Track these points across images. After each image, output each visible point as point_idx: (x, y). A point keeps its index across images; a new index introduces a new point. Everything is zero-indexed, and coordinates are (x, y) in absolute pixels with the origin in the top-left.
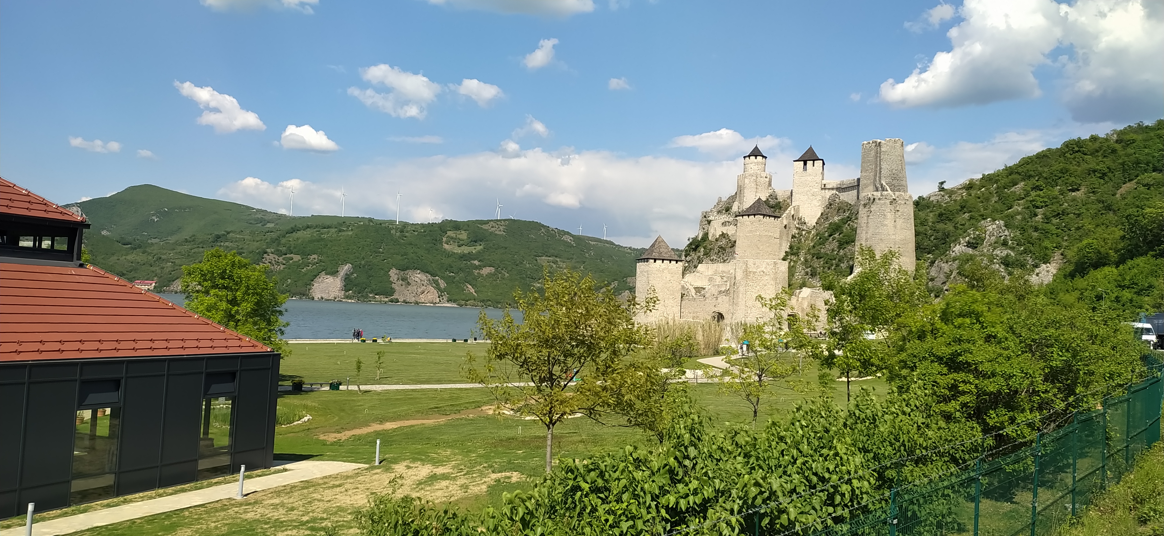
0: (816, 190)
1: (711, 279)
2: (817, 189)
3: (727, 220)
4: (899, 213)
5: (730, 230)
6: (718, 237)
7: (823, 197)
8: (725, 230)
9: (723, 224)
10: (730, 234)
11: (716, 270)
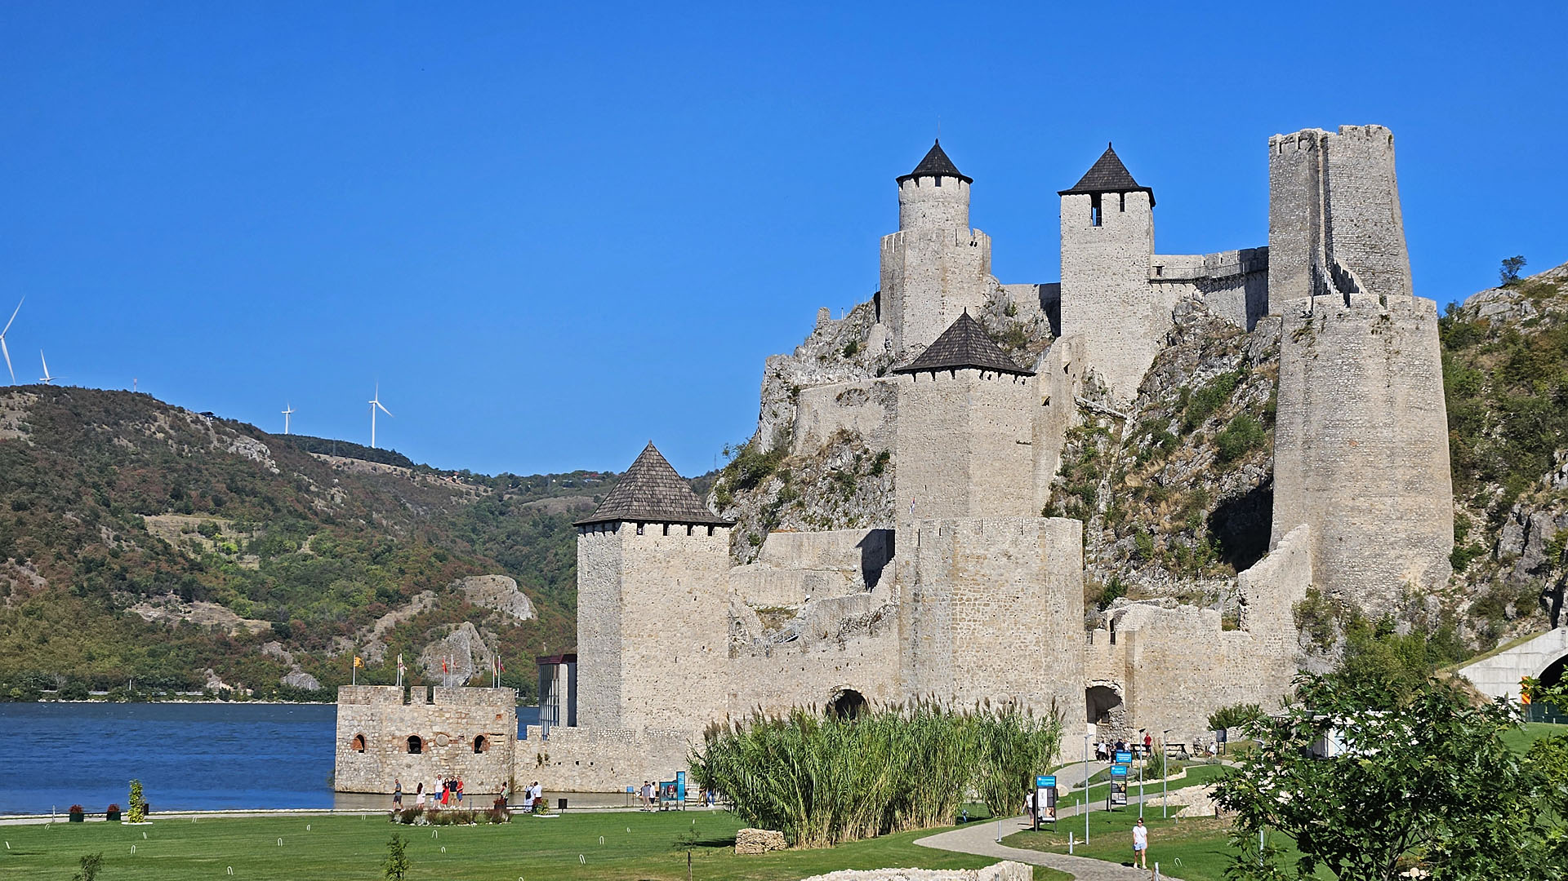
0: (1133, 286)
1: (811, 583)
2: (1136, 284)
3: (854, 384)
4: (1400, 359)
5: (866, 419)
6: (825, 441)
7: (1154, 308)
8: (847, 418)
9: (838, 399)
10: (865, 429)
11: (827, 552)
